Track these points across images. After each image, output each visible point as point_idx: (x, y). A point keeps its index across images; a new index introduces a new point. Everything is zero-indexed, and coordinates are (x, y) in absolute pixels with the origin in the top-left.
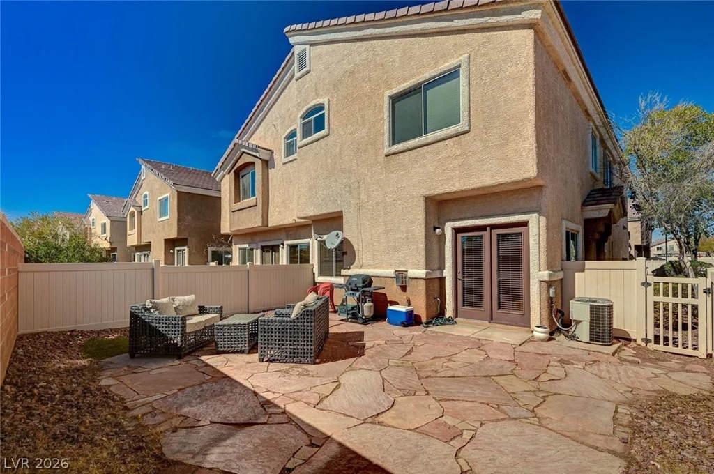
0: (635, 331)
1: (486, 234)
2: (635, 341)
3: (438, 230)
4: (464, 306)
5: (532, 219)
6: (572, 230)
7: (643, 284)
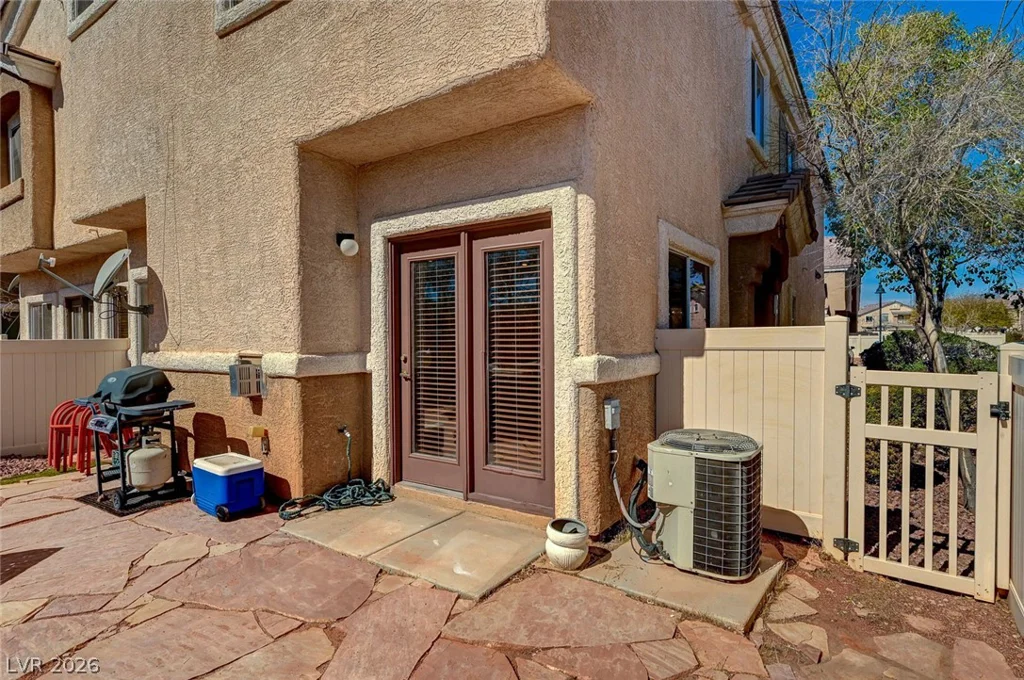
0: (821, 517)
1: (458, 252)
2: (819, 543)
3: (345, 243)
4: (417, 449)
5: (559, 200)
6: (694, 254)
7: (839, 390)
